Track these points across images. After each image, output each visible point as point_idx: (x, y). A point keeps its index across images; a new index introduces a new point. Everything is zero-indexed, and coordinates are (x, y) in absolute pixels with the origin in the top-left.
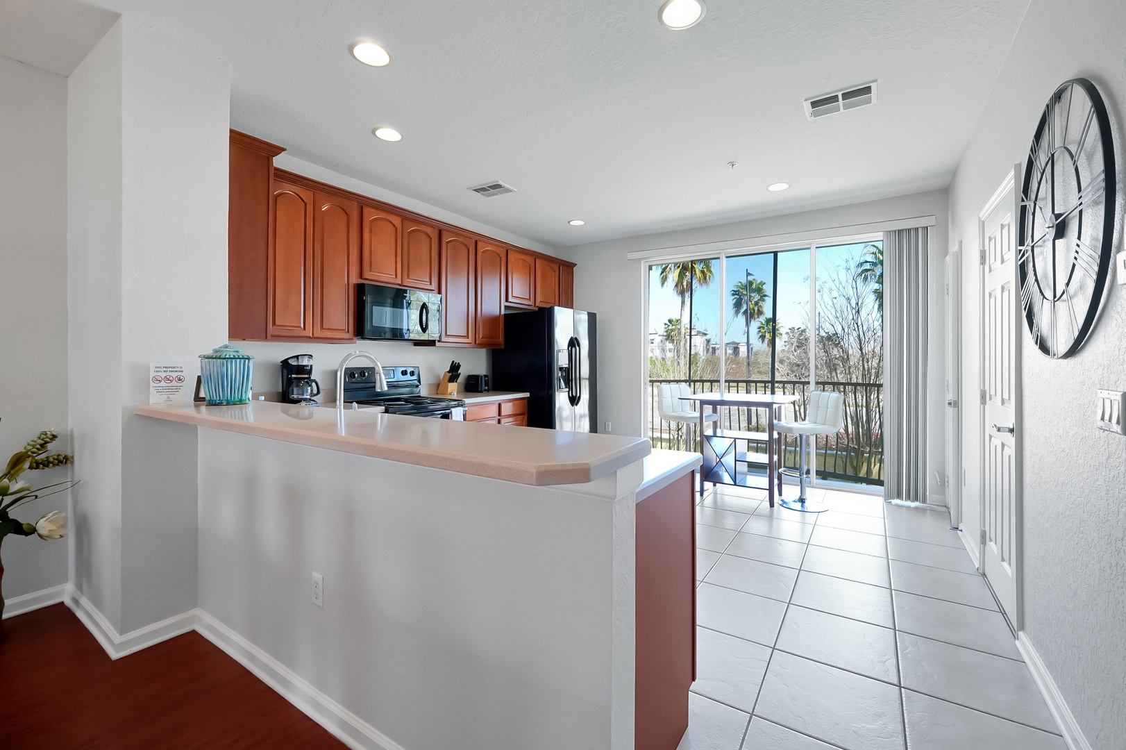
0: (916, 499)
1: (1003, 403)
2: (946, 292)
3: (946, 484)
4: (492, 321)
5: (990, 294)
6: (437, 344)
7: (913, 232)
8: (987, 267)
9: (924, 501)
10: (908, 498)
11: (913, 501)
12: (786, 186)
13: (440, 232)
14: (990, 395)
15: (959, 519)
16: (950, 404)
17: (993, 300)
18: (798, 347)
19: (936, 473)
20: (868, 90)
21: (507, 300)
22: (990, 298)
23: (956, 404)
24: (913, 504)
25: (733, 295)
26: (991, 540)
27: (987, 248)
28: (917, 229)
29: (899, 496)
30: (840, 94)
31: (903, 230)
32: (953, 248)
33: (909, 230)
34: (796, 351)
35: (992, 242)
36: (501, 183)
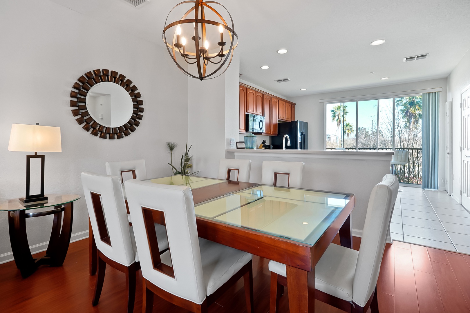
0: (434, 188)
1: (468, 150)
2: (446, 114)
3: (446, 183)
4: (275, 125)
5: (464, 117)
6: (262, 134)
7: (434, 94)
8: (463, 108)
9: (438, 189)
10: (431, 188)
11: (433, 189)
12: (388, 78)
13: (263, 95)
14: (464, 148)
15: (451, 192)
16: (448, 153)
17: (465, 119)
18: (365, 136)
19: (442, 179)
20: (425, 55)
21: (278, 118)
22: (464, 118)
23: (451, 153)
24: (433, 190)
25: (331, 112)
26: (464, 193)
27: (463, 102)
28: (435, 93)
29: (428, 187)
30: (416, 57)
31: (430, 93)
32: (449, 100)
33: (432, 93)
34: (364, 138)
35: (465, 101)
36: (288, 79)
